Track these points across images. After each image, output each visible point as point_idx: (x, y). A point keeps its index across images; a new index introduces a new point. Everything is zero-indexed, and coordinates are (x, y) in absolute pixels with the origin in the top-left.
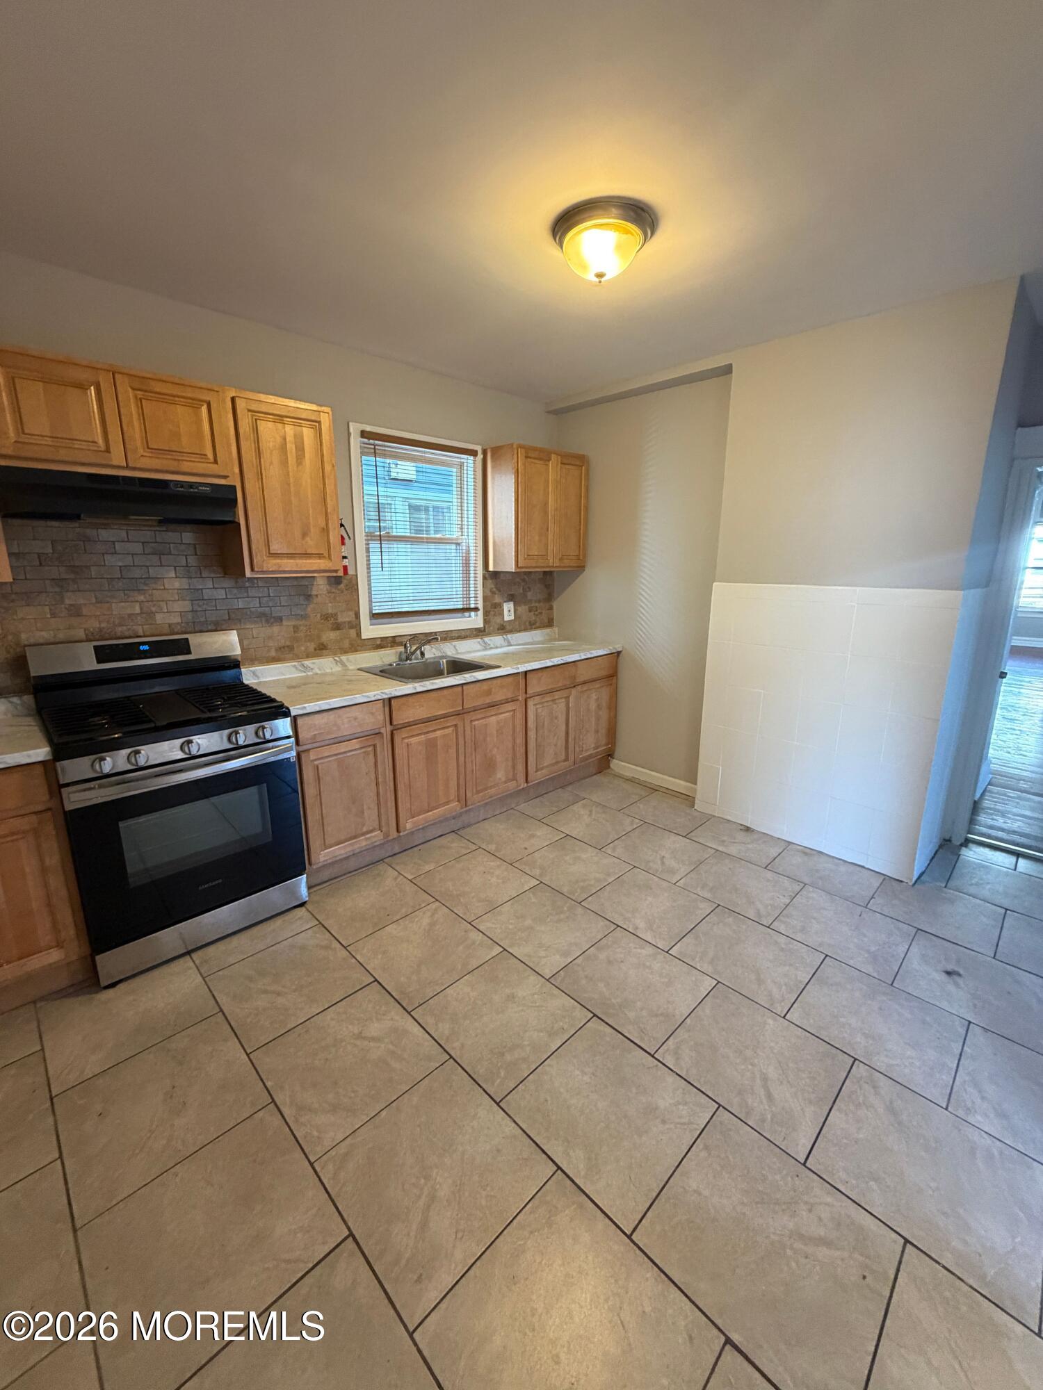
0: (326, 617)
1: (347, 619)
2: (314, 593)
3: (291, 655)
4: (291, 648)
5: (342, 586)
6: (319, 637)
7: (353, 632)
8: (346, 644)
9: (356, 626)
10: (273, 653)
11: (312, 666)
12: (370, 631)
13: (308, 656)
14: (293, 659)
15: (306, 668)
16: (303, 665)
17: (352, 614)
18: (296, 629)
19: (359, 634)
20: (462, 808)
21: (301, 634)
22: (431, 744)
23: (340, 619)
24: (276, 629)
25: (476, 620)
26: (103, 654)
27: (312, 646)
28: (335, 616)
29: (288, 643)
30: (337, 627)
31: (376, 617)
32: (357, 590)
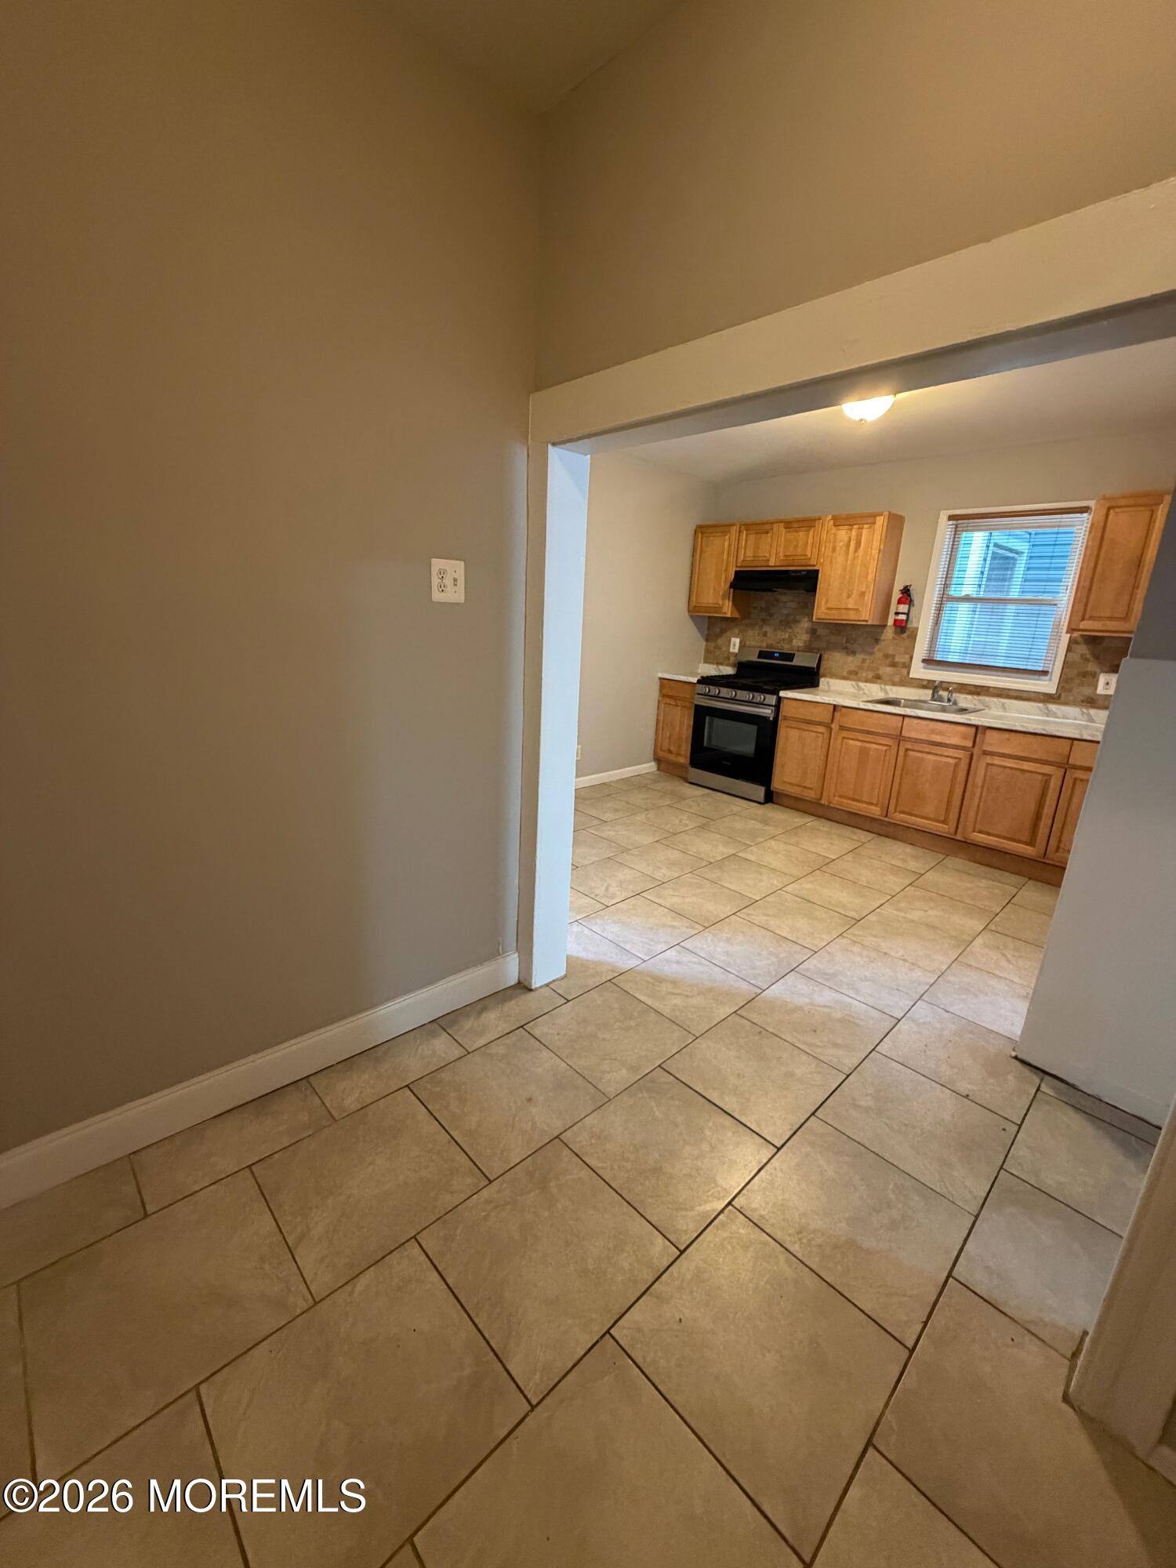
0: (886, 656)
1: (902, 660)
2: (882, 638)
3: (855, 677)
4: (856, 673)
5: (905, 635)
6: (878, 669)
7: (904, 671)
8: (897, 679)
9: (908, 666)
10: (845, 674)
11: (863, 687)
12: (918, 671)
13: (866, 681)
14: (855, 680)
15: (860, 688)
16: (858, 685)
17: (907, 657)
18: (864, 661)
19: (908, 673)
20: (881, 815)
21: (866, 665)
22: (864, 752)
23: (897, 659)
24: (850, 658)
25: (1049, 686)
26: (762, 654)
27: (871, 675)
28: (893, 656)
29: (856, 669)
30: (893, 665)
31: (929, 662)
32: (915, 639)
